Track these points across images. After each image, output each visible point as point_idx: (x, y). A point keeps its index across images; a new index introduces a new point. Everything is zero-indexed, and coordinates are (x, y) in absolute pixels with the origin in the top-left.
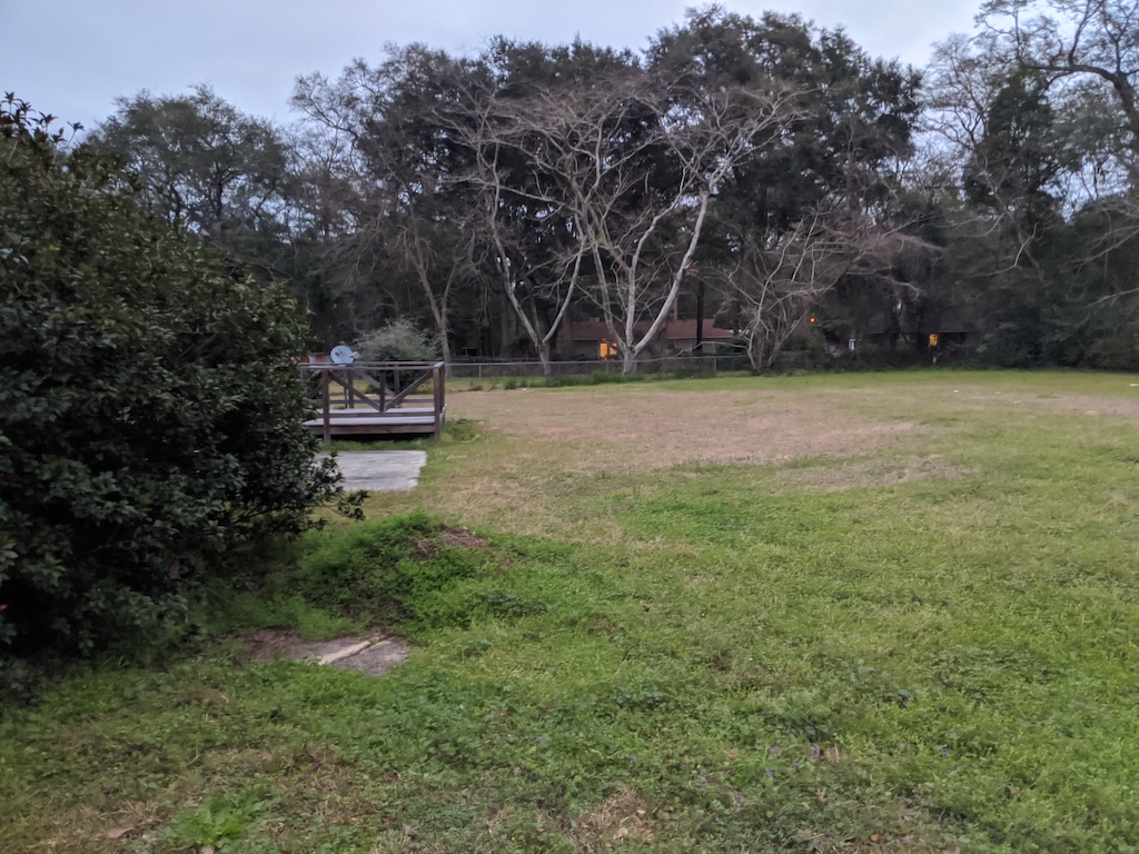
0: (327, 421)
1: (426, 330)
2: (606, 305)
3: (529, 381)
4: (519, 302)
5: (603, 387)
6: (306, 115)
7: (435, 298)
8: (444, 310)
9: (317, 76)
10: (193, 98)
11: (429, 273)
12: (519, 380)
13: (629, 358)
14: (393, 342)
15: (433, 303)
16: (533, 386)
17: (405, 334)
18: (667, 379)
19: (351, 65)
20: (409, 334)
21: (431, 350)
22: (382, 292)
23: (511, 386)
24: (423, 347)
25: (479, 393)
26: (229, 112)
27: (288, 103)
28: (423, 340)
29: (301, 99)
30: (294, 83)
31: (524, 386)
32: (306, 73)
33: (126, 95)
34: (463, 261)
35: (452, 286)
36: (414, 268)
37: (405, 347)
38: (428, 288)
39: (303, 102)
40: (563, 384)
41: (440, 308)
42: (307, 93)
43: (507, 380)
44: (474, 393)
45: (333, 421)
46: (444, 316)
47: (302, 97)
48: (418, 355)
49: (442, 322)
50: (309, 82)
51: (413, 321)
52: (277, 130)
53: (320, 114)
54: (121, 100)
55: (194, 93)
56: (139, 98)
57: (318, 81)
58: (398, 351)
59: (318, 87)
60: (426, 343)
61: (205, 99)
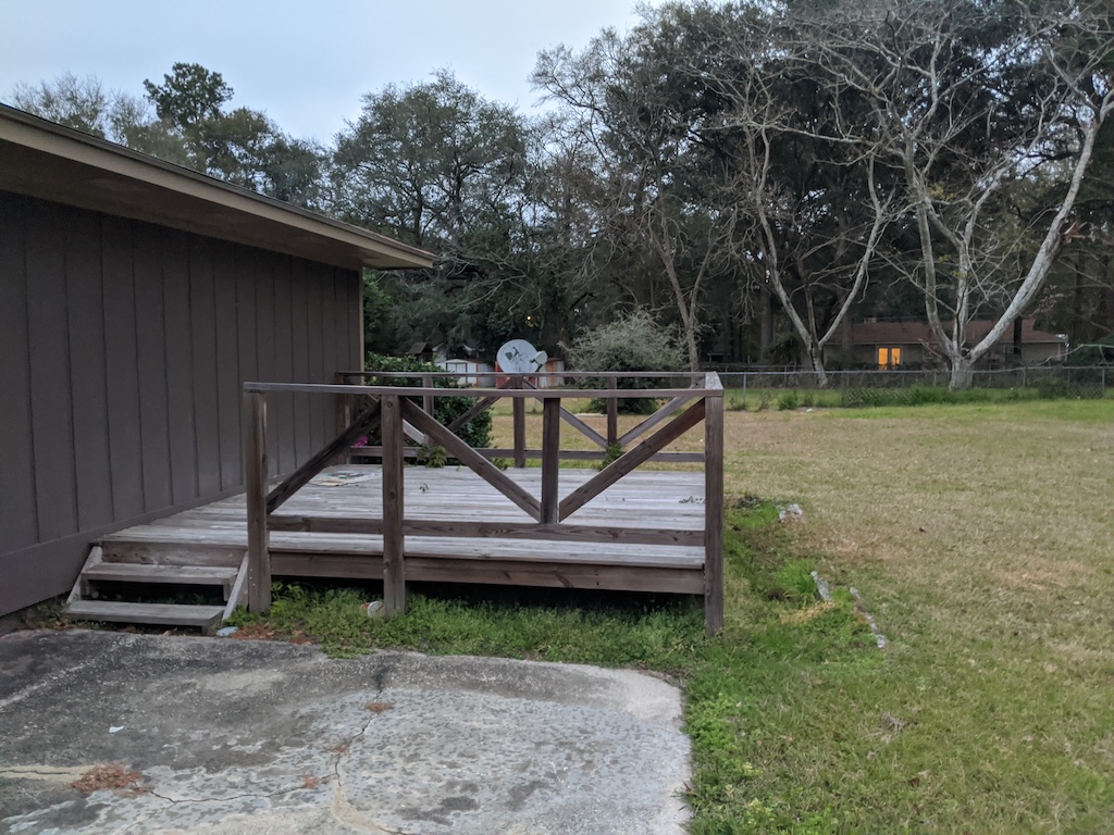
0: (393, 542)
1: (671, 326)
2: (930, 290)
3: (816, 399)
4: (788, 295)
5: (929, 409)
6: (546, 92)
7: (683, 292)
8: (693, 305)
9: (562, 49)
10: (434, 86)
11: (677, 259)
12: (801, 395)
13: (961, 366)
14: (625, 343)
15: (680, 296)
16: (821, 405)
17: (641, 332)
18: (1028, 398)
19: (599, 35)
20: (648, 330)
21: (677, 354)
22: (622, 290)
23: (788, 405)
24: (667, 349)
25: (742, 414)
26: (470, 99)
27: (529, 81)
28: (667, 340)
29: (543, 77)
30: (536, 60)
31: (808, 404)
32: (549, 48)
33: (375, 92)
34: (722, 242)
35: (706, 274)
36: (658, 254)
37: (643, 349)
38: (674, 281)
39: (543, 79)
40: (867, 402)
41: (688, 304)
42: (550, 70)
43: (781, 394)
44: (733, 413)
45: (412, 543)
46: (692, 314)
47: (545, 74)
48: (659, 360)
49: (689, 320)
50: (552, 57)
51: (654, 314)
52: (519, 118)
53: (563, 92)
54: (369, 97)
55: (435, 80)
56: (385, 92)
57: (562, 54)
58: (632, 355)
59: (561, 62)
60: (671, 344)
61: (444, 86)
